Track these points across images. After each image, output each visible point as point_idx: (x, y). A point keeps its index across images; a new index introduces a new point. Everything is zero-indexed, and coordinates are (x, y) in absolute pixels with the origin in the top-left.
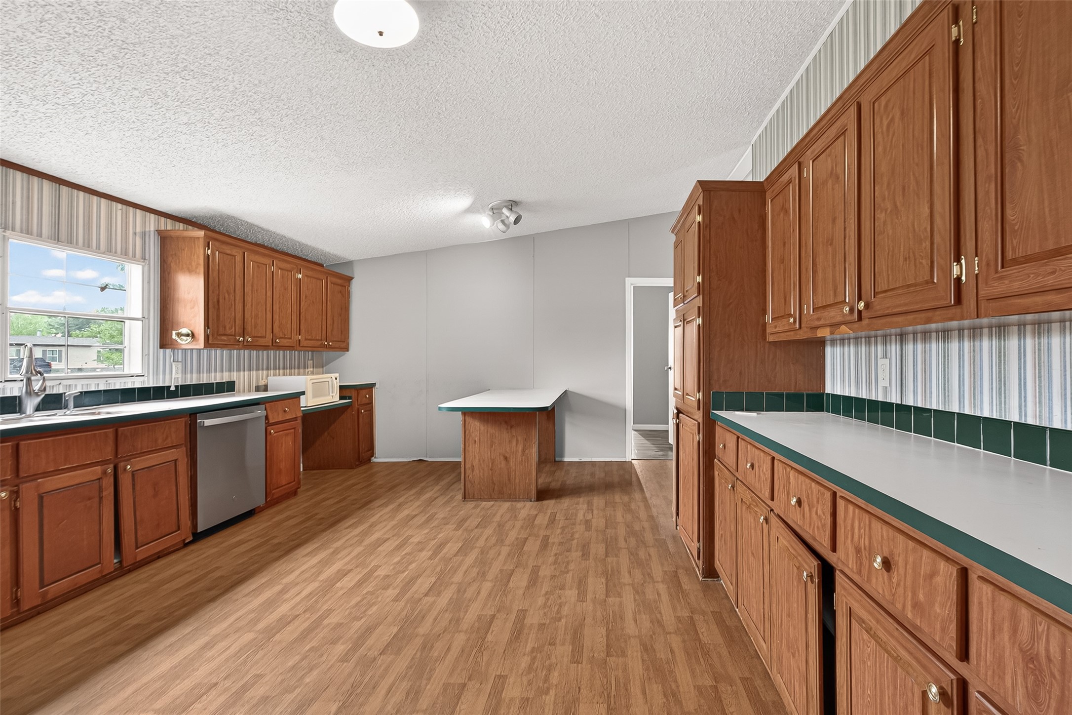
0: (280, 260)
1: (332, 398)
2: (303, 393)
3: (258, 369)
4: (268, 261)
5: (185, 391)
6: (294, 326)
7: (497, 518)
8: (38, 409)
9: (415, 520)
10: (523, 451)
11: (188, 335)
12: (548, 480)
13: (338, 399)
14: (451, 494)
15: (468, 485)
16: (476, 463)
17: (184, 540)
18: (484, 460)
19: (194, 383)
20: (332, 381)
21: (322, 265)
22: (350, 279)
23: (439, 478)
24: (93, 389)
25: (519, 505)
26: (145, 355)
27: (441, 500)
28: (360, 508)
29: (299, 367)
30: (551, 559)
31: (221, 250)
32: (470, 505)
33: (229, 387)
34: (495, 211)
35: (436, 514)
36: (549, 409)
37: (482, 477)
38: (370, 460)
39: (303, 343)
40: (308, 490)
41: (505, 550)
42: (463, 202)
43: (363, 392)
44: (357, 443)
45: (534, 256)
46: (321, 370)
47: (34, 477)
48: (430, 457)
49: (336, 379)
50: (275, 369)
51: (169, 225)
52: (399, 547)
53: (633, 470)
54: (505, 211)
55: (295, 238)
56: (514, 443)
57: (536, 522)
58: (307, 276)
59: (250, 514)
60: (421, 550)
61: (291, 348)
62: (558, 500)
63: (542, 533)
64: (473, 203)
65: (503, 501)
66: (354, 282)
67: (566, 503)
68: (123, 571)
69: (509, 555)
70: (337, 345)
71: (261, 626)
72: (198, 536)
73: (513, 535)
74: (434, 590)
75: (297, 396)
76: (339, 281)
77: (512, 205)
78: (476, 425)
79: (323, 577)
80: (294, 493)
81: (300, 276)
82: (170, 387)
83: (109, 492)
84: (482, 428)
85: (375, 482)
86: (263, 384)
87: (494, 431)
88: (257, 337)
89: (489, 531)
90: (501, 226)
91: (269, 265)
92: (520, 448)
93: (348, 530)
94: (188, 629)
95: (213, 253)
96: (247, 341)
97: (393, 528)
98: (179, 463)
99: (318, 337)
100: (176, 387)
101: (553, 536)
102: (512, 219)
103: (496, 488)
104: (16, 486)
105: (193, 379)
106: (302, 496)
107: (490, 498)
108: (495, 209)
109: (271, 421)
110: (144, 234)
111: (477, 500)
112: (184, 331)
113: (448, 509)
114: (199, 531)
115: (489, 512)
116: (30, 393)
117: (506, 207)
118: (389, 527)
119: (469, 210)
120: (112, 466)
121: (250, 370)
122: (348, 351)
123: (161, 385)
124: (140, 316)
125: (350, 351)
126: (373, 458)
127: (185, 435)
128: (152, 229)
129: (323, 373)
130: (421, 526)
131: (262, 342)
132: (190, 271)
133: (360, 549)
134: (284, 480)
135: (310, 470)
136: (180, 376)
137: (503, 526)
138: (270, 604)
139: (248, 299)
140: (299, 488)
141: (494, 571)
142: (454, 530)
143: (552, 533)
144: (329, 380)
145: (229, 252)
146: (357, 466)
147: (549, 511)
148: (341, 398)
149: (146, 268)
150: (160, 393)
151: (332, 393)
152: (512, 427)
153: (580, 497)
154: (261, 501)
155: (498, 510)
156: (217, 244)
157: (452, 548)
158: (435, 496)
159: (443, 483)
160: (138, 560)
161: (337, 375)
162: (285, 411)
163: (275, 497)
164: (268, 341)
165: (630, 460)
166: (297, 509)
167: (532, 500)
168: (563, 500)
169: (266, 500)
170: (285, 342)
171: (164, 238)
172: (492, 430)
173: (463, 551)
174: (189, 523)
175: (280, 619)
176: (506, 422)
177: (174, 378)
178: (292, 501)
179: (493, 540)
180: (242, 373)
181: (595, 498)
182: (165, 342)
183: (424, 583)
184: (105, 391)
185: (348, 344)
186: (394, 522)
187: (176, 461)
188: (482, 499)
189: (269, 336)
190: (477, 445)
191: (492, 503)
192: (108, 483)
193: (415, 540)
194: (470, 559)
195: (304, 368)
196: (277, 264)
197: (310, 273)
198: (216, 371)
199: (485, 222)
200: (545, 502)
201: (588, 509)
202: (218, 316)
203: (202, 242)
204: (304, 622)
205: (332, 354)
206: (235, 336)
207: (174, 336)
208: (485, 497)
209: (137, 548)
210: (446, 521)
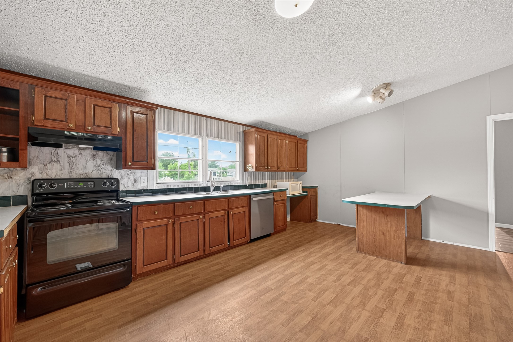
0: (280, 136)
1: (299, 192)
2: (287, 189)
3: (274, 179)
4: (275, 137)
5: (252, 187)
6: (285, 162)
7: (377, 269)
8: (214, 190)
9: (330, 256)
10: (396, 231)
11: (251, 167)
12: (415, 251)
13: (302, 192)
14: (351, 246)
15: (360, 244)
16: (364, 233)
17: (247, 241)
18: (369, 232)
19: (254, 184)
20: (299, 184)
21: (296, 137)
22: (306, 141)
23: (346, 236)
24: (227, 185)
25: (393, 264)
26: (240, 174)
27: (346, 248)
28: (307, 243)
29: (288, 178)
30: (416, 313)
31: (260, 135)
32: (361, 255)
33: (265, 186)
34: (376, 93)
35: (342, 255)
36: (415, 208)
37: (368, 241)
38: (316, 220)
39: (289, 169)
40: (290, 229)
41: (380, 293)
42: (356, 91)
43: (312, 190)
44: (310, 212)
45: (404, 114)
46: (297, 180)
47: (208, 212)
48: (342, 224)
49: (301, 184)
50: (280, 179)
51: (246, 128)
52: (320, 269)
53: (497, 260)
54: (382, 91)
55: (284, 126)
56: (389, 225)
57: (404, 279)
58: (290, 141)
59: (268, 235)
60: (331, 275)
61: (284, 171)
62: (423, 268)
63: (409, 289)
64: (362, 91)
65: (382, 258)
66: (309, 141)
67: (430, 272)
68: (231, 248)
69: (382, 297)
70: (302, 169)
71: (259, 289)
72: (252, 241)
73: (386, 284)
74: (334, 302)
75: (285, 190)
76: (302, 142)
77: (387, 86)
78: (364, 212)
79: (286, 273)
80: (284, 230)
81: (287, 142)
82: (247, 185)
83: (226, 220)
84: (368, 214)
85: (316, 231)
86: (276, 185)
87: (375, 217)
88: (272, 167)
89: (370, 276)
90: (380, 100)
91: (276, 138)
92: (393, 229)
93: (300, 253)
94: (238, 279)
95: (258, 136)
96: (269, 168)
97: (320, 257)
98: (246, 213)
99: (294, 166)
100: (249, 185)
101: (418, 294)
102: (387, 94)
103: (377, 249)
104: (204, 215)
105: (253, 183)
106: (288, 232)
107: (373, 255)
108: (375, 91)
109: (276, 200)
110: (240, 133)
111: (365, 253)
112: (250, 165)
113: (348, 255)
114: (252, 239)
115: (372, 263)
116: (212, 185)
117: (383, 88)
118: (317, 256)
119: (361, 95)
120: (227, 211)
121: (271, 179)
122: (306, 172)
123: (245, 184)
124: (239, 161)
125: (307, 172)
126: (317, 220)
127: (248, 203)
128: (242, 131)
129: (298, 181)
130: (333, 260)
131: (274, 169)
132: (251, 144)
133: (303, 264)
134: (281, 224)
135: (293, 221)
136: (250, 181)
137: (381, 275)
138: (265, 279)
139: (269, 152)
140: (287, 228)
141: (371, 304)
142: (349, 268)
143: (417, 292)
144: (298, 184)
145: (262, 135)
146: (310, 222)
147: (416, 274)
148: (303, 192)
149: (240, 144)
150: (244, 187)
151: (300, 189)
152: (387, 216)
153: (443, 270)
154: (272, 231)
155: (378, 263)
156: (259, 133)
157: (347, 279)
158: (343, 245)
159: (347, 239)
160: (234, 245)
161: (301, 182)
162: (280, 196)
163: (277, 230)
164: (275, 168)
165: (494, 251)
166: (284, 237)
167: (403, 263)
168: (427, 269)
169: (274, 231)
170: (282, 169)
171: (245, 133)
172: (374, 215)
173: (354, 282)
174: (249, 235)
175: (266, 288)
176: (383, 212)
177: (248, 182)
178: (283, 233)
179: (373, 282)
180: (269, 180)
181: (457, 275)
182: (246, 170)
183: (329, 296)
184: (230, 186)
185: (306, 169)
186: (320, 254)
187: (245, 212)
188: (370, 254)
189: (276, 167)
190: (365, 223)
191: (374, 258)
192: (226, 217)
193: (328, 267)
194: (358, 289)
195: (290, 179)
196: (278, 138)
197: (291, 140)
198: (260, 180)
199: (369, 100)
200: (413, 267)
201: (450, 282)
202: (259, 159)
203: (254, 133)
204: (274, 294)
205: (301, 173)
206: (265, 166)
207: (247, 167)
208: (370, 253)
209: (234, 241)
210: (346, 262)
